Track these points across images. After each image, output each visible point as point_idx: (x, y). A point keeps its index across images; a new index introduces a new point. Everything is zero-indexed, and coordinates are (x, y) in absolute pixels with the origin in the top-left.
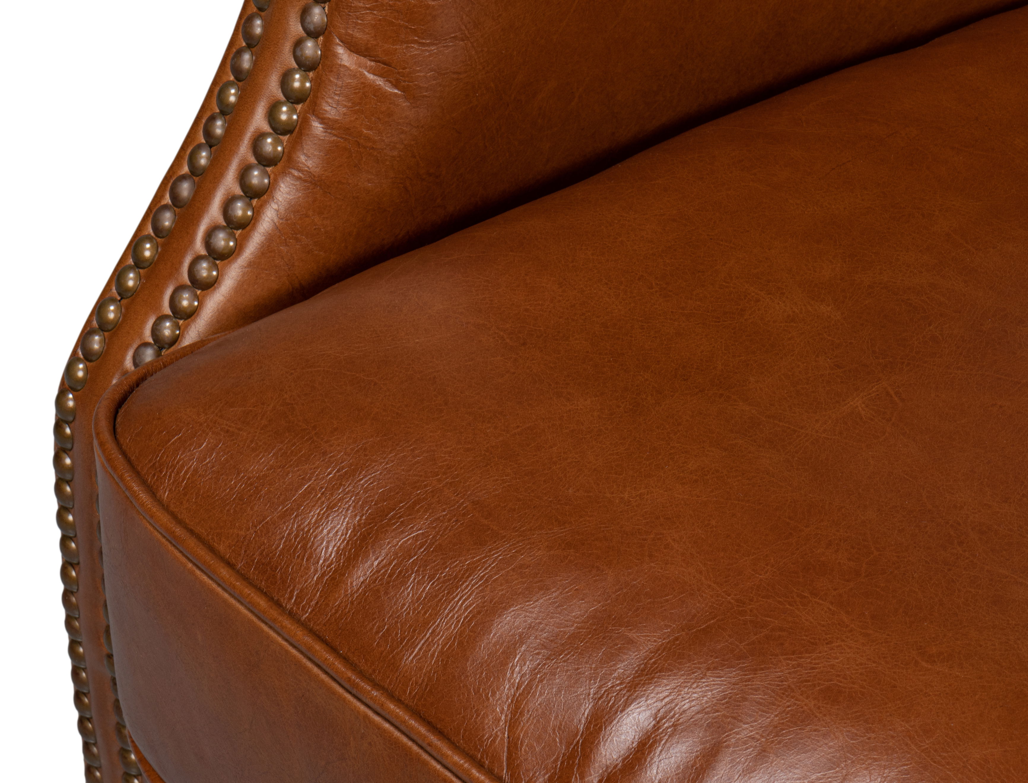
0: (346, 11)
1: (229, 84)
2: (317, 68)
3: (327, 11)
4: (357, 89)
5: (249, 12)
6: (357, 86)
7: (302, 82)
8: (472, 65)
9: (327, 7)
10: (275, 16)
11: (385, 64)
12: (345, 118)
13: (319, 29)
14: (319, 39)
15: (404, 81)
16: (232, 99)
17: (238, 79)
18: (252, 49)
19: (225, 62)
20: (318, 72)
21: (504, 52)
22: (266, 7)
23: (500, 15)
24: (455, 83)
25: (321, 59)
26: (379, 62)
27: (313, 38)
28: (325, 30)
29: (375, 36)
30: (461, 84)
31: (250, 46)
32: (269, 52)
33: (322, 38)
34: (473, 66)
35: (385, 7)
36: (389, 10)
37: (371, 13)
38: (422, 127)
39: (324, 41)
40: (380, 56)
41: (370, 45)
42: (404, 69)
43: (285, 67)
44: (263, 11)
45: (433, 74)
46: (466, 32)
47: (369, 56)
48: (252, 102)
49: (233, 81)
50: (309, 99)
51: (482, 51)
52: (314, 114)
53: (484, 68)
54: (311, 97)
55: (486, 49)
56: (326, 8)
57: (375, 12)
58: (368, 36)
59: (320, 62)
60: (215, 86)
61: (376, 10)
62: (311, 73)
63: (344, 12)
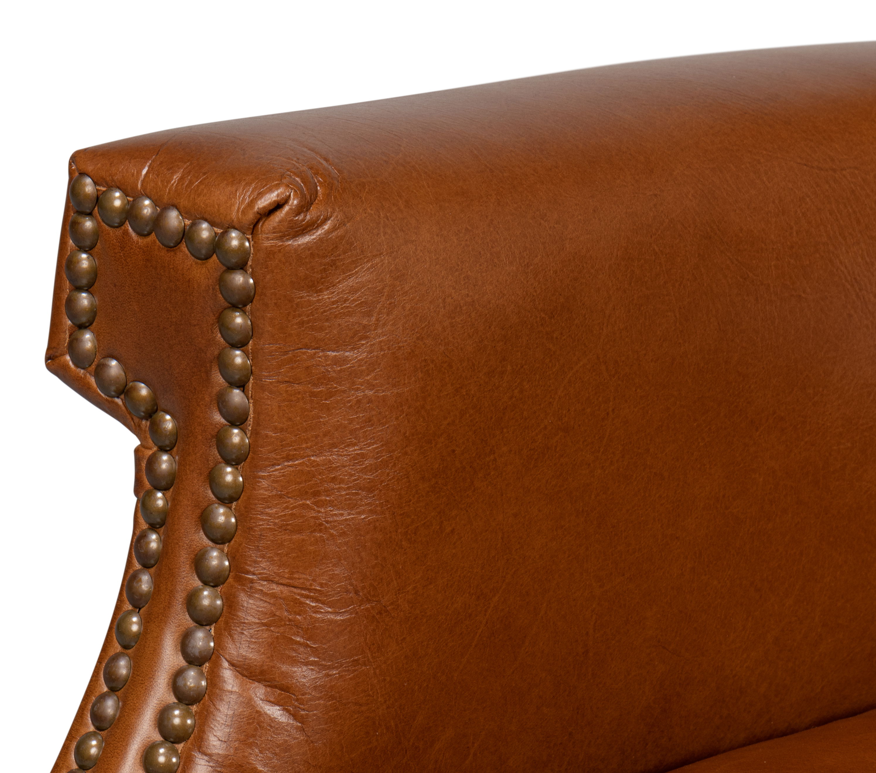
0: (238, 629)
1: (89, 736)
2: (202, 699)
3: (213, 633)
4: (251, 719)
5: (111, 653)
6: (251, 715)
7: (183, 717)
8: (373, 697)
9: (213, 629)
10: (149, 647)
11: (281, 689)
12: (237, 753)
13: (205, 653)
14: (205, 666)
15: (304, 710)
16: (93, 751)
17: (99, 728)
18: (117, 693)
19: (83, 714)
20: (203, 704)
21: (406, 684)
22: (133, 644)
23: (404, 639)
24: (356, 716)
25: (207, 689)
26: (275, 687)
27: (197, 666)
28: (212, 655)
29: (272, 656)
30: (362, 718)
31: (113, 690)
32: (142, 688)
33: (208, 665)
34: (375, 697)
35: (283, 623)
36: (288, 625)
37: (267, 630)
38: (320, 767)
39: (210, 667)
40: (277, 679)
41: (265, 668)
42: (303, 695)
43: (163, 702)
44: (129, 649)
45: (334, 703)
46: (369, 655)
47: (265, 681)
48: (123, 746)
49: (94, 732)
50: (192, 736)
51: (385, 680)
52: (200, 752)
53: (385, 702)
54: (195, 733)
55: (388, 679)
56: (212, 632)
57: (272, 628)
58: (263, 656)
59: (206, 693)
60: (71, 741)
61: (274, 626)
62: (195, 706)
63: (236, 630)
